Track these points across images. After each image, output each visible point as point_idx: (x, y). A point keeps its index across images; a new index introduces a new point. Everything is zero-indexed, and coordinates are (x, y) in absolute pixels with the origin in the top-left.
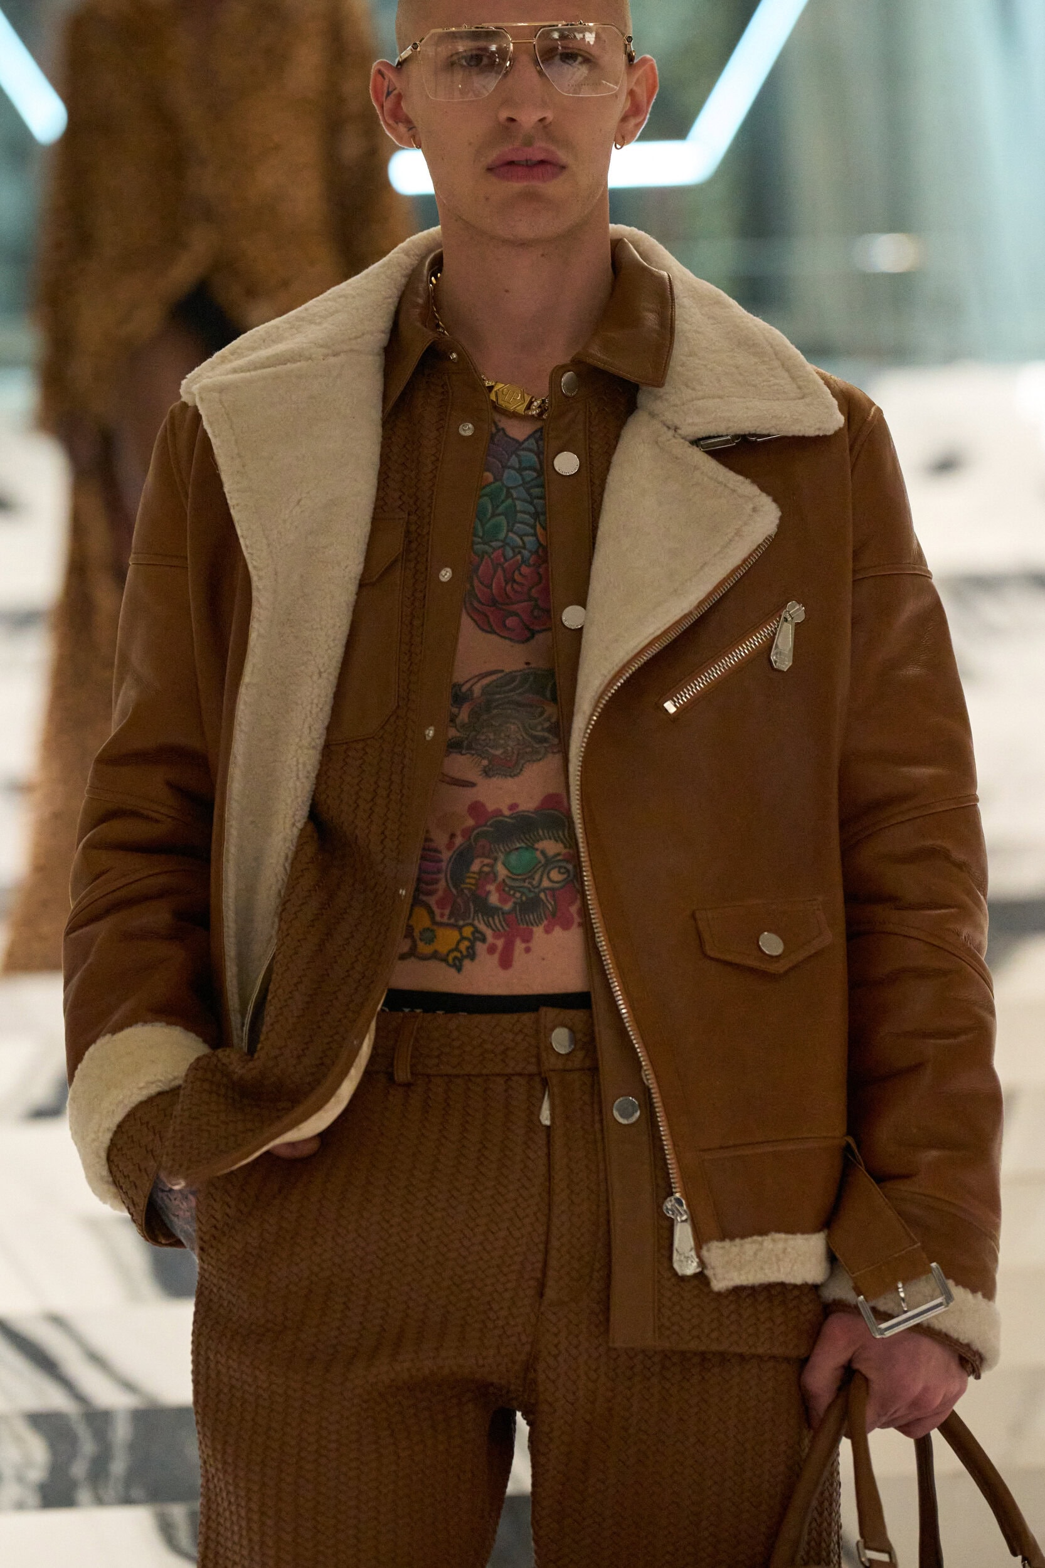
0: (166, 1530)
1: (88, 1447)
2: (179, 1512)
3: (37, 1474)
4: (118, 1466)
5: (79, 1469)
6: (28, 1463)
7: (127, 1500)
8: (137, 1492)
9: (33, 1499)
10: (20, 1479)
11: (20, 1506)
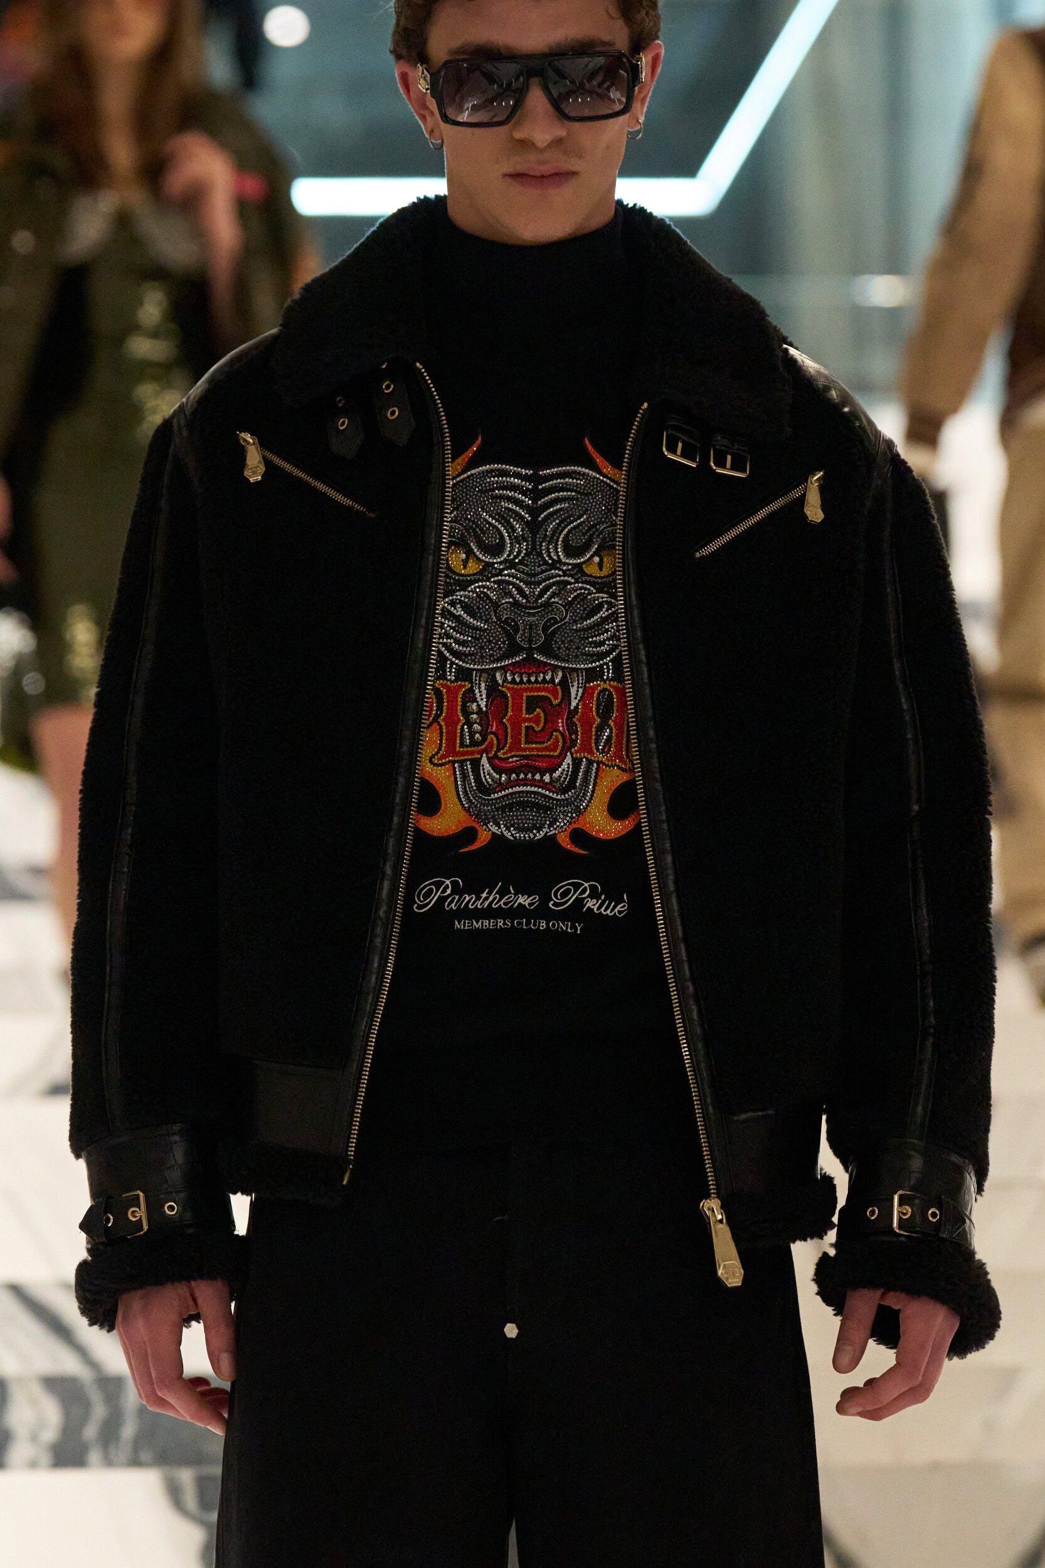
0: (174, 1493)
1: (99, 1411)
2: (186, 1477)
3: (50, 1434)
4: (128, 1430)
5: (91, 1431)
6: (41, 1424)
7: (135, 1462)
8: (145, 1456)
9: (45, 1458)
10: (34, 1438)
11: (33, 1465)
